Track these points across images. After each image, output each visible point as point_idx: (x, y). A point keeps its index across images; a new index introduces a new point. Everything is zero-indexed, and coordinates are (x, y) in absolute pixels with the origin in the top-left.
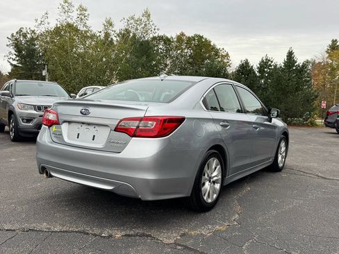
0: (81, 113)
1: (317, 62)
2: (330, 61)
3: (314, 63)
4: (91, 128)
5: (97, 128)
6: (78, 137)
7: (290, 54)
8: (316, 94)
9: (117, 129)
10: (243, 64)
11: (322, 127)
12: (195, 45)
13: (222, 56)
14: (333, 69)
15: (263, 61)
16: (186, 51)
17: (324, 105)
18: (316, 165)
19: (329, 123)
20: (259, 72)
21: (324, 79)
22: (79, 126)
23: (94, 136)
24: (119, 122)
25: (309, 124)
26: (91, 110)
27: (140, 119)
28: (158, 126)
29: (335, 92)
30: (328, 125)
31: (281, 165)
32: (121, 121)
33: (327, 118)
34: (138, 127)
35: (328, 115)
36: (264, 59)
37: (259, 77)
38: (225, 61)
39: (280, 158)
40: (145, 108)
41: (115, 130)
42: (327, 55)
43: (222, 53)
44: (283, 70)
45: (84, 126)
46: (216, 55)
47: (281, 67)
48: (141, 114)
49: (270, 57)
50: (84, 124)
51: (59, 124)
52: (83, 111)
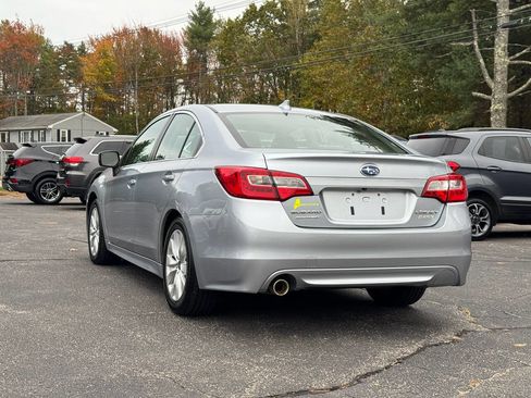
4: (373, 196)
5: (383, 195)
6: (353, 213)
9: (425, 194)
22: (349, 195)
23: (383, 208)
24: (427, 183)
26: (380, 166)
32: (430, 180)
41: (422, 196)
50: (364, 190)
51: (312, 194)
52: (368, 169)
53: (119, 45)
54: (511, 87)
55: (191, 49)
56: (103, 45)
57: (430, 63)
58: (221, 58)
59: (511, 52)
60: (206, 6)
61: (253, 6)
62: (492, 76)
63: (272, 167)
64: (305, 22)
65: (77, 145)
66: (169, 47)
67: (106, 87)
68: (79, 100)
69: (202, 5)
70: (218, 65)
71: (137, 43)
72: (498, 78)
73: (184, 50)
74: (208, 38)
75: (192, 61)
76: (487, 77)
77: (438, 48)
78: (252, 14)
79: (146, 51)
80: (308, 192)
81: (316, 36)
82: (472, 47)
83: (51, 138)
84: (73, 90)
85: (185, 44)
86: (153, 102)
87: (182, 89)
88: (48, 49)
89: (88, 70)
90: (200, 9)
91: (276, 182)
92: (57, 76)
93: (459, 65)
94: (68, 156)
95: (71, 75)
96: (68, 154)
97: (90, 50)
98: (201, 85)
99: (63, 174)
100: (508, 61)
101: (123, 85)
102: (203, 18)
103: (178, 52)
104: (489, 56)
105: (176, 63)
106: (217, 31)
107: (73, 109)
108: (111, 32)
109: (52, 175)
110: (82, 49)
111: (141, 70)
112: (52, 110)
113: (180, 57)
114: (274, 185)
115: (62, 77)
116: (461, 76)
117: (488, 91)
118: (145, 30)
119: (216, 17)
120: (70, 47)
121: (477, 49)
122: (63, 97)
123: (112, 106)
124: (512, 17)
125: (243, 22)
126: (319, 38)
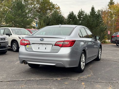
0: (40, 40)
1: (104, 11)
2: (110, 10)
3: (102, 11)
4: (44, 45)
5: (46, 45)
6: (39, 49)
7: (93, 9)
8: (106, 27)
9: (55, 45)
10: (71, 14)
11: (109, 43)
12: (41, 2)
13: (56, 8)
14: (112, 14)
15: (80, 12)
16: (37, 5)
17: (109, 33)
18: (112, 58)
19: (113, 41)
20: (78, 17)
21: (107, 19)
22: (39, 45)
23: (46, 48)
24: (56, 43)
25: (103, 42)
26: (44, 39)
27: (64, 41)
28: (70, 43)
29: (113, 25)
30: (112, 42)
31: (100, 58)
32: (57, 42)
33: (112, 39)
34: (63, 44)
35: (112, 38)
36: (80, 11)
37: (79, 20)
38: (58, 11)
39: (99, 55)
40: (64, 38)
41: (54, 45)
42: (108, 7)
43: (56, 6)
44: (90, 17)
45: (41, 45)
46: (53, 7)
47: (89, 15)
48: (63, 40)
49: (83, 10)
50: (41, 44)
51: (30, 44)
52: (41, 39)
80: (29, 44)
114: (24, 42)
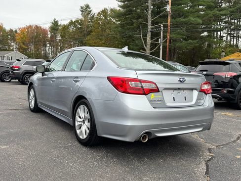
4: (181, 92)
5: (185, 91)
6: (174, 100)
23: (185, 97)
24: (201, 86)
41: (200, 92)
51: (159, 91)
52: (181, 79)
53: (28, 30)
54: (151, 49)
55: (51, 33)
56: (23, 30)
57: (128, 41)
58: (61, 36)
59: (151, 39)
60: (56, 20)
61: (72, 21)
62: (146, 46)
63: (141, 78)
64: (88, 27)
65: (17, 62)
66: (44, 32)
67: (23, 43)
68: (15, 47)
69: (55, 19)
70: (60, 38)
71: (34, 30)
72: (148, 46)
73: (49, 33)
74: (57, 30)
75: (52, 37)
76: (145, 46)
77: (130, 37)
78: (71, 23)
79: (37, 33)
81: (91, 31)
82: (140, 37)
83: (5, 59)
84: (13, 44)
85: (50, 31)
86: (39, 49)
87: (48, 45)
88: (4, 30)
89: (18, 38)
90: (54, 21)
91: (143, 86)
92: (7, 39)
93: (137, 42)
94: (14, 66)
95: (12, 39)
96: (14, 65)
97: (19, 32)
98: (55, 44)
99: (12, 72)
100: (150, 41)
101: (29, 43)
102: (55, 23)
103: (47, 34)
104: (145, 40)
105: (46, 37)
106: (60, 28)
107: (13, 50)
108: (26, 26)
109: (8, 72)
110: (16, 31)
111: (35, 39)
112: (6, 50)
113: (48, 35)
114: (142, 87)
115: (9, 40)
116: (137, 45)
117: (145, 50)
118: (37, 26)
119: (59, 24)
120: (12, 30)
121: (142, 38)
122: (9, 46)
123: (25, 50)
124: (152, 29)
125: (69, 25)
126: (92, 32)
